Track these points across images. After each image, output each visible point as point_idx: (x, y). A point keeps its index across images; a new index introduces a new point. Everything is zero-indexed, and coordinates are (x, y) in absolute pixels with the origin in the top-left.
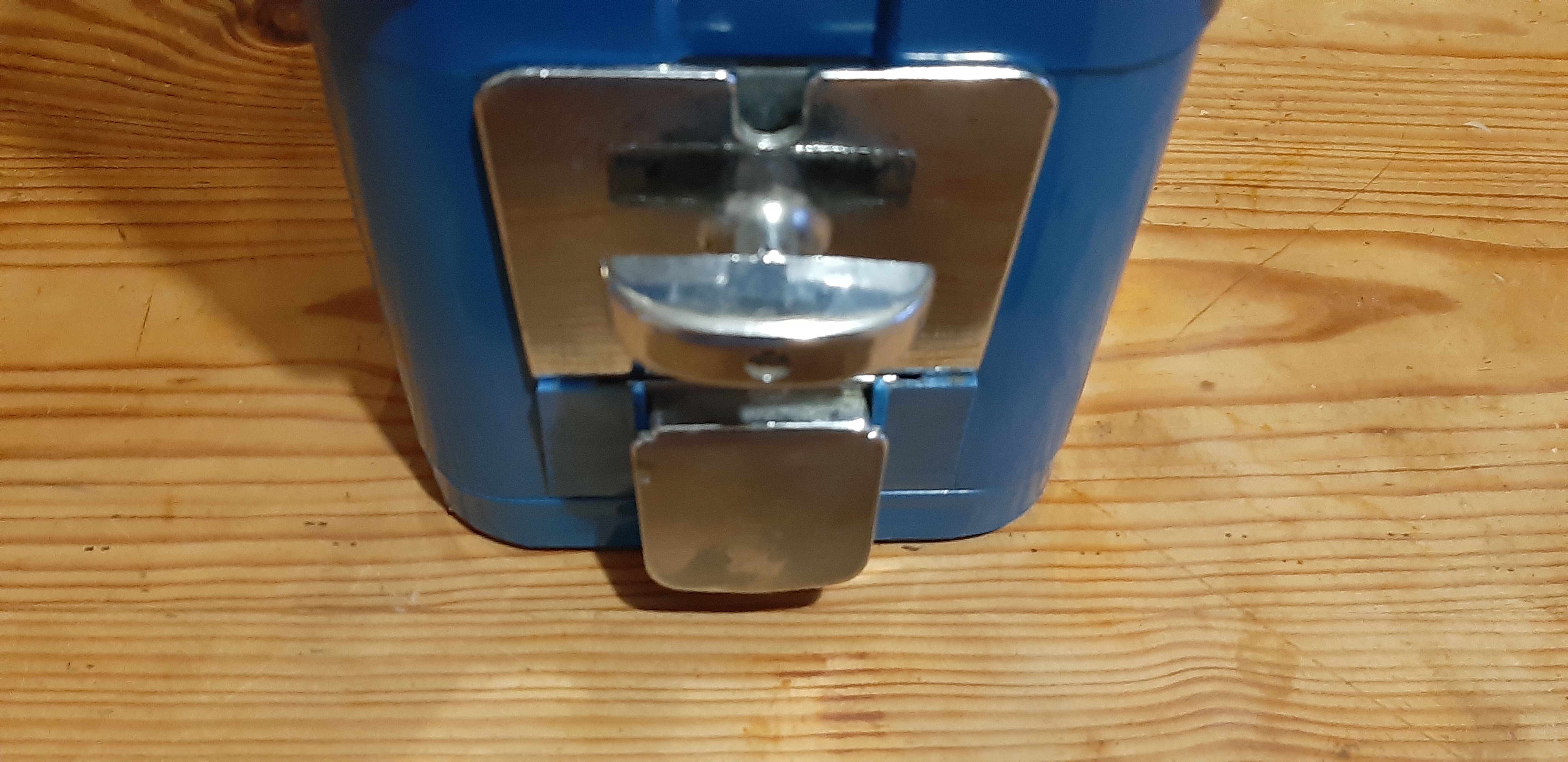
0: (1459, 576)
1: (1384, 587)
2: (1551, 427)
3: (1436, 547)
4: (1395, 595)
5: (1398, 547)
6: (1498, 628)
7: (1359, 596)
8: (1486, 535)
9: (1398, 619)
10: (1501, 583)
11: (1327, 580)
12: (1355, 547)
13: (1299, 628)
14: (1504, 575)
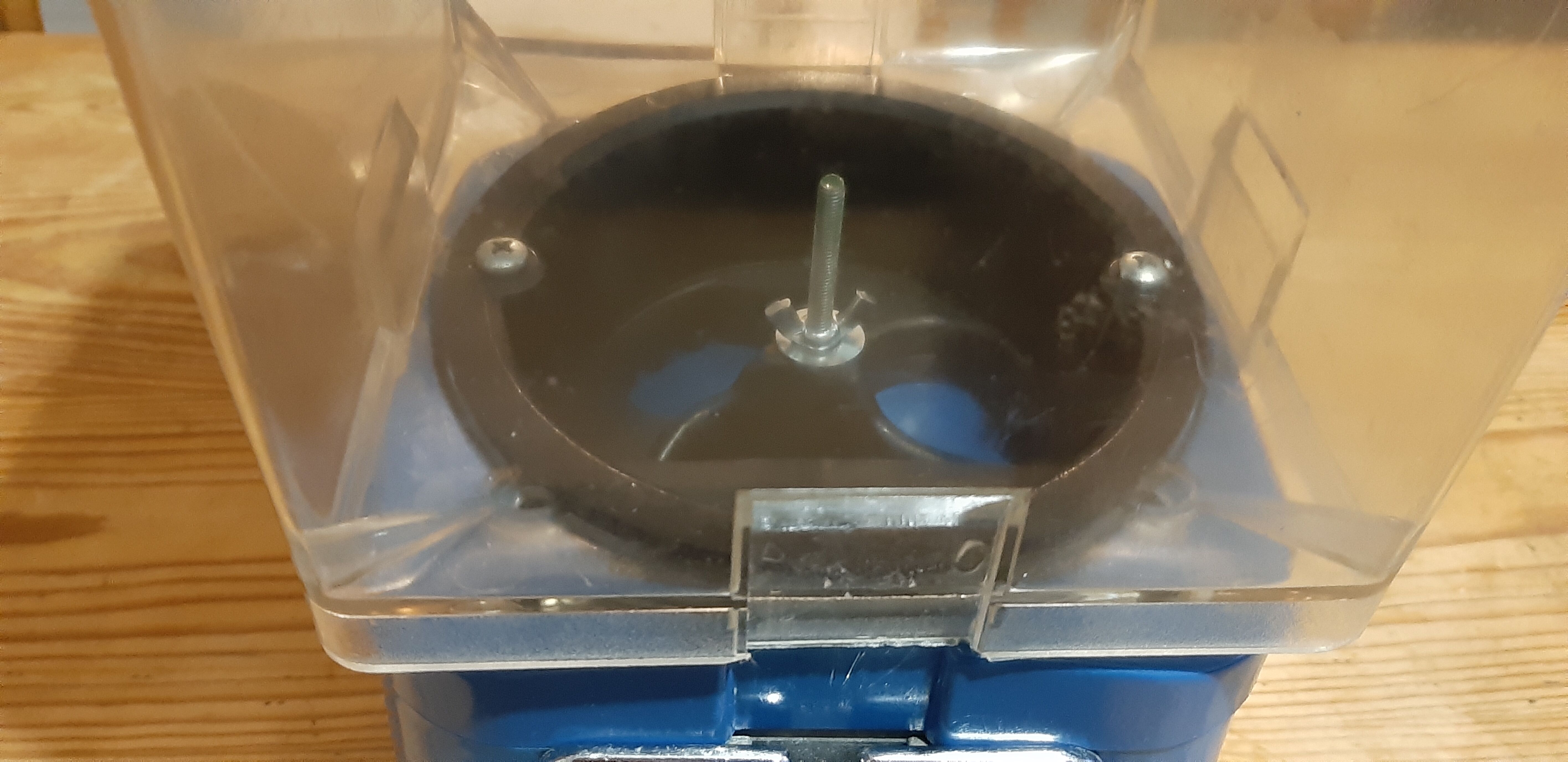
0: (1392, 691)
1: (1333, 702)
2: (1456, 572)
3: (1373, 669)
4: (1343, 707)
5: (1341, 670)
6: (1429, 730)
7: (1314, 709)
8: (1414, 658)
9: (1346, 726)
10: (1430, 695)
11: (1287, 698)
12: (1307, 671)
13: (1269, 736)
14: (1431, 688)
